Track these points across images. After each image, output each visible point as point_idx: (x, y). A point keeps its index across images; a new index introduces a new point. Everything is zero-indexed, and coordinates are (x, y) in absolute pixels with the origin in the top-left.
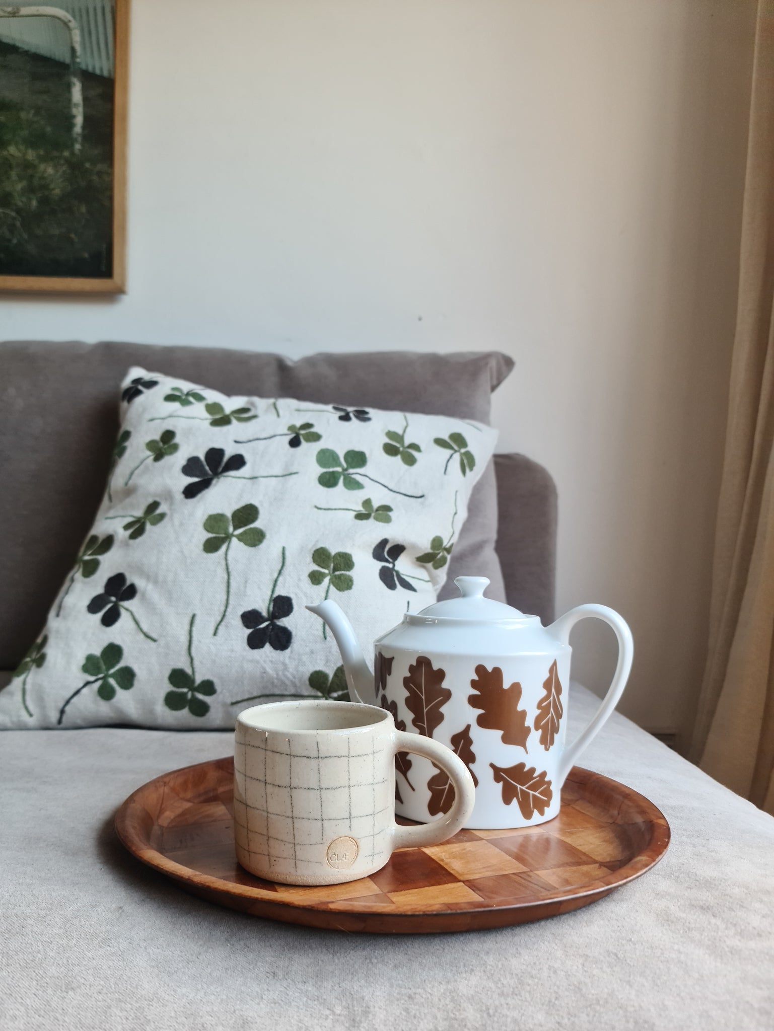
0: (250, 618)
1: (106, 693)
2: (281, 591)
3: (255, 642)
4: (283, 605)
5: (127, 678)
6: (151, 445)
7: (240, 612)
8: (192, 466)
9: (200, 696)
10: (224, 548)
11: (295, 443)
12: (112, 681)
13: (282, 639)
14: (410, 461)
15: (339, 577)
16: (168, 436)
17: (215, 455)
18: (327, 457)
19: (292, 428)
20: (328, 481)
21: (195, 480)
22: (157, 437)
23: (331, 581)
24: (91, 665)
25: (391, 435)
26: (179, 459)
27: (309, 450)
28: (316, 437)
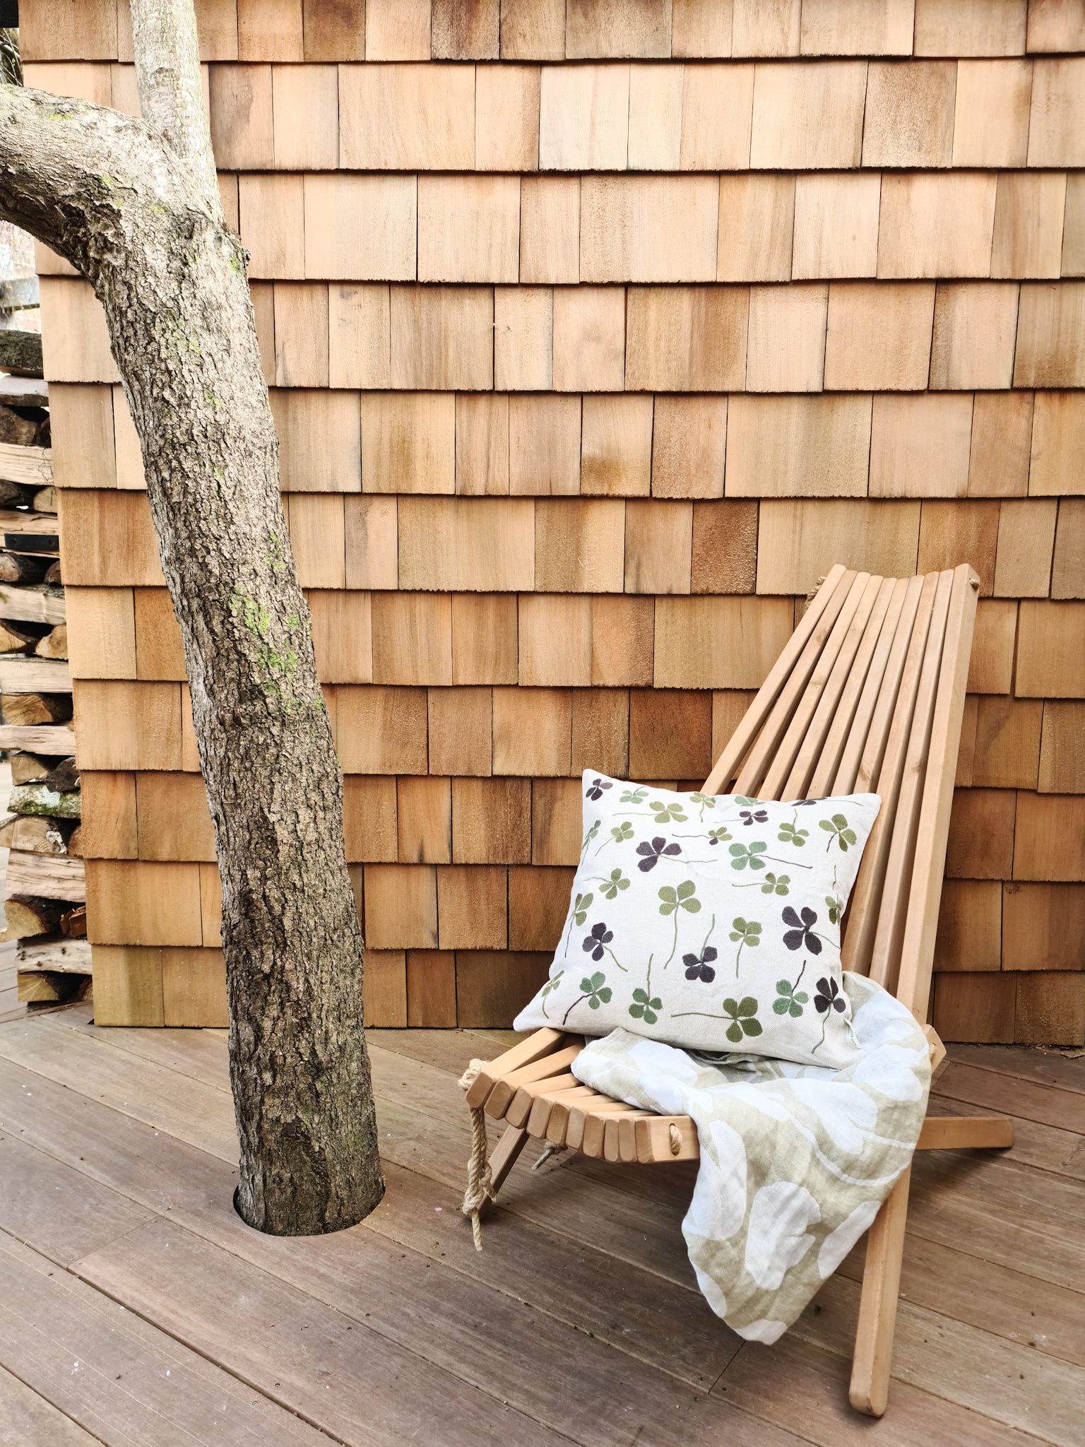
0: (689, 959)
1: (594, 1004)
2: (710, 944)
3: (690, 975)
4: (711, 953)
5: (606, 995)
6: (614, 831)
7: (683, 954)
8: (643, 849)
9: (651, 1008)
10: (674, 911)
11: (714, 842)
12: (598, 997)
13: (708, 976)
14: (799, 842)
15: (750, 938)
16: (626, 826)
17: (659, 843)
18: (736, 849)
19: (711, 833)
20: (738, 865)
21: (646, 857)
22: (619, 826)
23: (744, 940)
24: (586, 985)
25: (783, 826)
26: (635, 843)
27: (723, 845)
28: (729, 837)
